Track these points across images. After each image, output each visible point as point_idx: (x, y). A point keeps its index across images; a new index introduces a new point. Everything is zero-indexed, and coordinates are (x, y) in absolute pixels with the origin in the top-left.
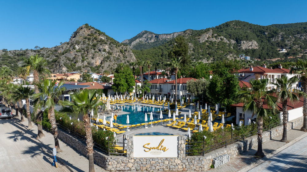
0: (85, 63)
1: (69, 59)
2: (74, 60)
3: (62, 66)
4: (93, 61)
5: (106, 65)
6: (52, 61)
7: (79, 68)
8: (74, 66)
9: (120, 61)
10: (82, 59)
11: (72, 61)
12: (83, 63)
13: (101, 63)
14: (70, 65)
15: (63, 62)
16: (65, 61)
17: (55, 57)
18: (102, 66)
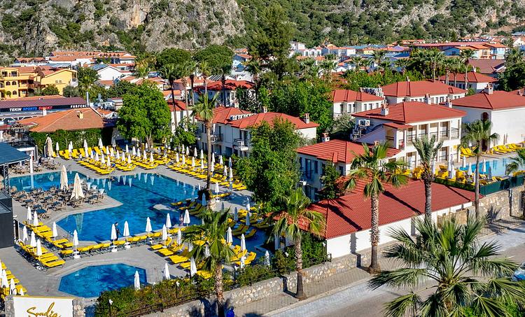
0: (105, 22)
1: (62, 12)
2: (76, 14)
3: (44, 30)
4: (124, 16)
5: (158, 24)
6: (20, 18)
7: (89, 36)
8: (77, 29)
9: (195, 14)
10: (94, 10)
11: (71, 16)
12: (97, 23)
13: (146, 21)
14: (64, 28)
15: (47, 20)
16: (52, 17)
17: (27, 7)
18: (146, 29)
